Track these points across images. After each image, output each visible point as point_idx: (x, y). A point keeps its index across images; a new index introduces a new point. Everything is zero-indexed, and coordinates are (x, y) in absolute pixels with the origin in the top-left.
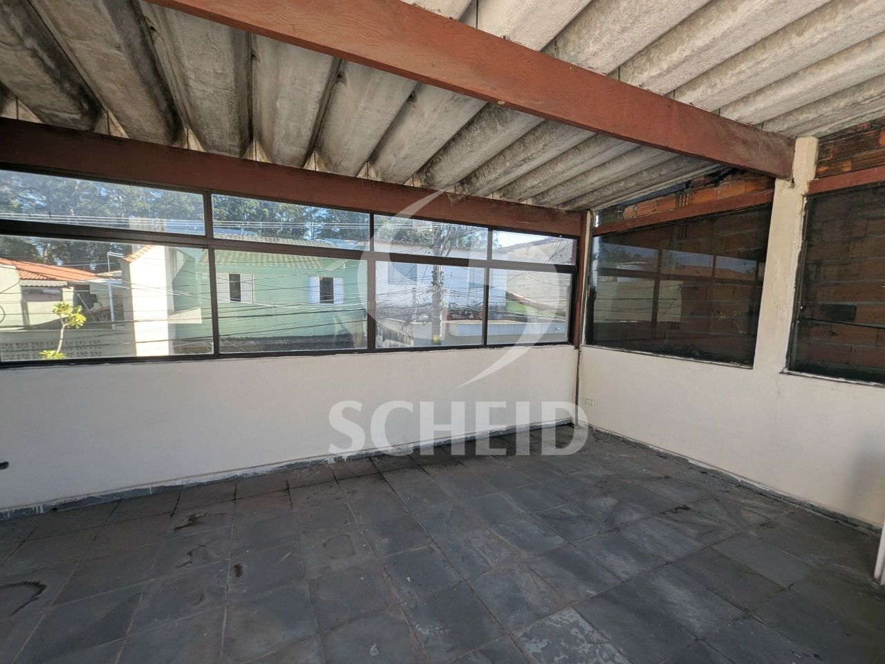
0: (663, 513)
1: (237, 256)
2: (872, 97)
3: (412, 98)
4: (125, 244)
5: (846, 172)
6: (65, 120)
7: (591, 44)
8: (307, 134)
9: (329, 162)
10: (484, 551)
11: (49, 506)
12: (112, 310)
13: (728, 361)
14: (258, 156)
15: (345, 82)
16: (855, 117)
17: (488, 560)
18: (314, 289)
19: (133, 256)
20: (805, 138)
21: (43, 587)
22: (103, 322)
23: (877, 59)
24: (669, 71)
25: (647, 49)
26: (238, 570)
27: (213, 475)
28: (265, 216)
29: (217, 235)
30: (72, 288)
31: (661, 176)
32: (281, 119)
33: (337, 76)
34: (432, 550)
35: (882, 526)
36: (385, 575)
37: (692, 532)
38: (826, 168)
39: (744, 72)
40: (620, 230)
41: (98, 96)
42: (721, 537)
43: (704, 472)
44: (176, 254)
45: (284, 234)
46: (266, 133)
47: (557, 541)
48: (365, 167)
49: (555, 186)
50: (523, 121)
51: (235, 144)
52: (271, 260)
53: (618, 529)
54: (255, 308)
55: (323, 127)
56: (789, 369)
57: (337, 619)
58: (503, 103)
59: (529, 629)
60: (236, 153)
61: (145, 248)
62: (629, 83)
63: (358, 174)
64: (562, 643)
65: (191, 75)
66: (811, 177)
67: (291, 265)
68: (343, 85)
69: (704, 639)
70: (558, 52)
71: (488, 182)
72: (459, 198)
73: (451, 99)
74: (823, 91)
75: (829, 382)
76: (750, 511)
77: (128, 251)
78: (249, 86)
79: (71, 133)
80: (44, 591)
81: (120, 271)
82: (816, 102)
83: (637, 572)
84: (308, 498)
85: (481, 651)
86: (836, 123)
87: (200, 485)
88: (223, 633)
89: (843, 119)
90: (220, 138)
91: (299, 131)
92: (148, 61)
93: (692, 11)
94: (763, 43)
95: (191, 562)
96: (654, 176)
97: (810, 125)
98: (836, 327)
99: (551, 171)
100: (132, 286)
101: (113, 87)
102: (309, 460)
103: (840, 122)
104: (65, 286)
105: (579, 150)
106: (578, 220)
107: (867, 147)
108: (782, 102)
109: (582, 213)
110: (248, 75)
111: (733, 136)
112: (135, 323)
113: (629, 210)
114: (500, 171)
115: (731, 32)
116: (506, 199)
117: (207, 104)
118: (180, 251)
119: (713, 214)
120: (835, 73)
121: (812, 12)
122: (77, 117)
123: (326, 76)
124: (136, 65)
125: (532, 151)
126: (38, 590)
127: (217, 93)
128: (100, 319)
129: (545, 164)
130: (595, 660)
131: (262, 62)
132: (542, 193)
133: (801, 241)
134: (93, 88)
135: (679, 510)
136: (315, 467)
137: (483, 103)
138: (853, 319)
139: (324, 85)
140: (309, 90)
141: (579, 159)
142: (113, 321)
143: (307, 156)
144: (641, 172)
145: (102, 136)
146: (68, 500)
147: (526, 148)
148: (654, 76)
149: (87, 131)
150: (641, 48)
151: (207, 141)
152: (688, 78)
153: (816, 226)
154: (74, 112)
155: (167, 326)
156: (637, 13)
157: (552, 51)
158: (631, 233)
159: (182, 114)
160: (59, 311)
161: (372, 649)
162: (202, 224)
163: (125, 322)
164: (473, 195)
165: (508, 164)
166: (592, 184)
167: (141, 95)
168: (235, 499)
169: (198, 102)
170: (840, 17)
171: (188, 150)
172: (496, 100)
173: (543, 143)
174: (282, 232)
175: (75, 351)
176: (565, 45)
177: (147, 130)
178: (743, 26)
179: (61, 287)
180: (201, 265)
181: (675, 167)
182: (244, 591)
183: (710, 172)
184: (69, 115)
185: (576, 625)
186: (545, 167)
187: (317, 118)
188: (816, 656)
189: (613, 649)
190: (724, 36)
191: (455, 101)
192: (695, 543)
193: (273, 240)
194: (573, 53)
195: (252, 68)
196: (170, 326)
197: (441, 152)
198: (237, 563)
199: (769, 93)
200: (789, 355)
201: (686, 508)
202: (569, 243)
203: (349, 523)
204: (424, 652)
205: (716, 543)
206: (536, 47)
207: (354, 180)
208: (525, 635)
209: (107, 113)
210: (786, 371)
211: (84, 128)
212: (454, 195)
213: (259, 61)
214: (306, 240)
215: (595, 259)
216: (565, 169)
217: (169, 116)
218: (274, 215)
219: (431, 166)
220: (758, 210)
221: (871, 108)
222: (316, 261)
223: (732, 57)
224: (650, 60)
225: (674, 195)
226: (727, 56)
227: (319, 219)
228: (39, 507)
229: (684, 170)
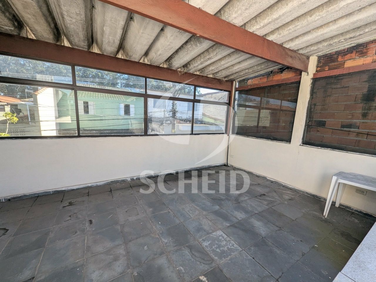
0: (256, 197)
1: (87, 94)
2: (336, 42)
3: (162, 30)
4: (33, 86)
5: (326, 71)
6: (6, 29)
7: (234, 14)
8: (117, 42)
9: (127, 55)
10: (189, 212)
11: (7, 199)
12: (29, 116)
13: (282, 141)
14: (96, 50)
15: (134, 21)
16: (331, 49)
17: (191, 215)
18: (121, 109)
19: (38, 92)
20: (313, 57)
21: (8, 230)
22: (25, 121)
23: (337, 28)
24: (263, 27)
25: (256, 17)
26: (91, 222)
27: (78, 186)
28: (99, 76)
29: (78, 84)
30: (9, 106)
31: (261, 68)
32: (106, 35)
33: (130, 18)
34: (169, 212)
35: (327, 198)
36: (151, 222)
37: (265, 203)
38: (320, 69)
39: (291, 29)
40: (246, 89)
41: (21, 19)
42: (275, 204)
43: (272, 182)
44: (58, 92)
45: (108, 85)
46: (99, 40)
47: (217, 207)
48: (143, 58)
49: (221, 70)
50: (208, 43)
51: (85, 44)
52: (102, 96)
53: (239, 203)
54: (95, 116)
55: (125, 40)
56: (303, 144)
57: (132, 238)
58: (199, 35)
59: (204, 238)
60: (86, 49)
61: (43, 89)
62: (249, 30)
63: (140, 61)
64: (216, 242)
65: (65, 13)
66: (314, 72)
67: (111, 98)
68: (133, 22)
69: (265, 238)
70: (221, 16)
71: (194, 67)
72: (183, 73)
73: (178, 32)
74: (319, 39)
75: (315, 149)
76: (286, 195)
77: (36, 90)
78: (92, 19)
79: (9, 36)
80: (8, 232)
81: (32, 99)
82: (317, 43)
83: (245, 217)
84: (119, 194)
85: (186, 246)
86: (324, 52)
87: (73, 190)
88: (86, 244)
89: (326, 50)
90: (79, 42)
91: (114, 41)
92: (45, 6)
93: (271, 4)
94: (298, 18)
95: (71, 219)
96: (259, 68)
97: (315, 52)
98: (319, 129)
99: (219, 64)
100: (39, 105)
101: (30, 16)
102: (120, 179)
103: (325, 51)
104: (6, 105)
105: (230, 56)
106: (230, 84)
107: (333, 61)
108: (305, 42)
109: (232, 81)
110: (91, 15)
111: (287, 54)
112: (40, 122)
113: (250, 81)
114: (199, 63)
115: (286, 13)
116: (201, 74)
117: (72, 26)
118: (60, 91)
119: (280, 84)
120: (323, 32)
121: (315, 8)
122: (12, 29)
123: (125, 18)
124: (40, 8)
125: (212, 55)
126: (6, 231)
127: (77, 22)
128: (24, 120)
129: (217, 61)
130: (227, 246)
131: (97, 10)
132: (216, 72)
133: (309, 96)
134: (19, 16)
135: (262, 196)
136: (122, 182)
137: (191, 35)
138: (325, 126)
139: (124, 22)
140: (118, 24)
141: (230, 60)
142: (30, 121)
143: (118, 52)
144: (254, 66)
145: (24, 38)
146: (15, 196)
147: (209, 54)
148: (258, 28)
149: (17, 35)
150: (253, 17)
151: (73, 43)
152: (271, 30)
153: (315, 91)
154: (11, 26)
155: (55, 124)
156: (251, 3)
157: (219, 15)
158: (250, 90)
159: (61, 30)
160: (6, 115)
161: (145, 248)
162: (71, 79)
163: (36, 122)
164: (188, 72)
165: (202, 60)
166: (235, 70)
167: (42, 21)
168: (88, 195)
169: (68, 25)
170: (325, 11)
171: (64, 46)
172: (196, 34)
173: (216, 52)
174: (107, 84)
175: (13, 134)
176: (224, 13)
177: (45, 36)
178: (290, 11)
179: (4, 105)
180: (70, 97)
181: (267, 65)
182: (94, 229)
183: (280, 68)
184: (9, 28)
185: (222, 236)
186: (217, 62)
187: (122, 36)
188: (301, 241)
189: (233, 243)
190: (283, 15)
191: (180, 32)
192: (266, 207)
193: (103, 87)
194: (227, 17)
195: (92, 12)
196: (57, 124)
197: (175, 53)
198: (90, 219)
199: (300, 38)
200: (303, 139)
201: (264, 195)
202: (226, 94)
203: (136, 203)
204: (165, 247)
205: (273, 206)
206: (212, 13)
207: (138, 63)
208: (203, 240)
209: (26, 27)
210: (302, 144)
211: (15, 34)
212: (180, 72)
213: (96, 9)
214: (117, 88)
215: (236, 100)
216: (225, 63)
217: (55, 30)
218: (103, 76)
219: (171, 59)
220: (296, 83)
221: (336, 46)
222: (122, 97)
223: (287, 23)
224: (256, 22)
225: (266, 76)
226: (285, 23)
227: (123, 79)
228: (2, 199)
229: (270, 66)
